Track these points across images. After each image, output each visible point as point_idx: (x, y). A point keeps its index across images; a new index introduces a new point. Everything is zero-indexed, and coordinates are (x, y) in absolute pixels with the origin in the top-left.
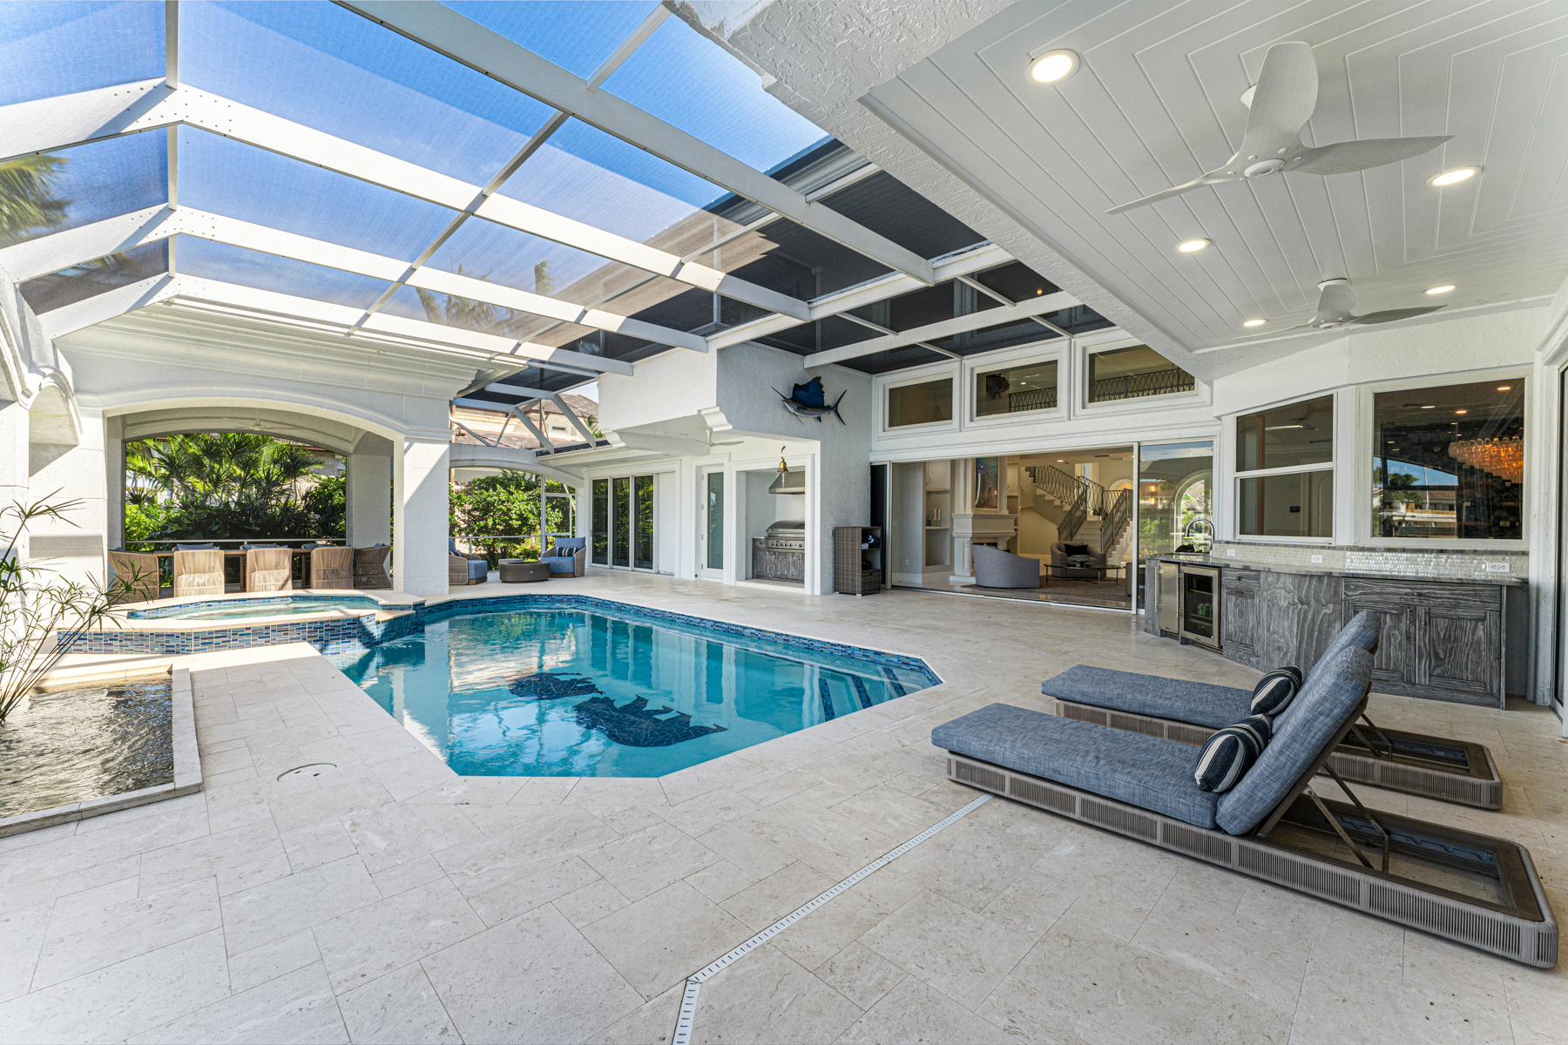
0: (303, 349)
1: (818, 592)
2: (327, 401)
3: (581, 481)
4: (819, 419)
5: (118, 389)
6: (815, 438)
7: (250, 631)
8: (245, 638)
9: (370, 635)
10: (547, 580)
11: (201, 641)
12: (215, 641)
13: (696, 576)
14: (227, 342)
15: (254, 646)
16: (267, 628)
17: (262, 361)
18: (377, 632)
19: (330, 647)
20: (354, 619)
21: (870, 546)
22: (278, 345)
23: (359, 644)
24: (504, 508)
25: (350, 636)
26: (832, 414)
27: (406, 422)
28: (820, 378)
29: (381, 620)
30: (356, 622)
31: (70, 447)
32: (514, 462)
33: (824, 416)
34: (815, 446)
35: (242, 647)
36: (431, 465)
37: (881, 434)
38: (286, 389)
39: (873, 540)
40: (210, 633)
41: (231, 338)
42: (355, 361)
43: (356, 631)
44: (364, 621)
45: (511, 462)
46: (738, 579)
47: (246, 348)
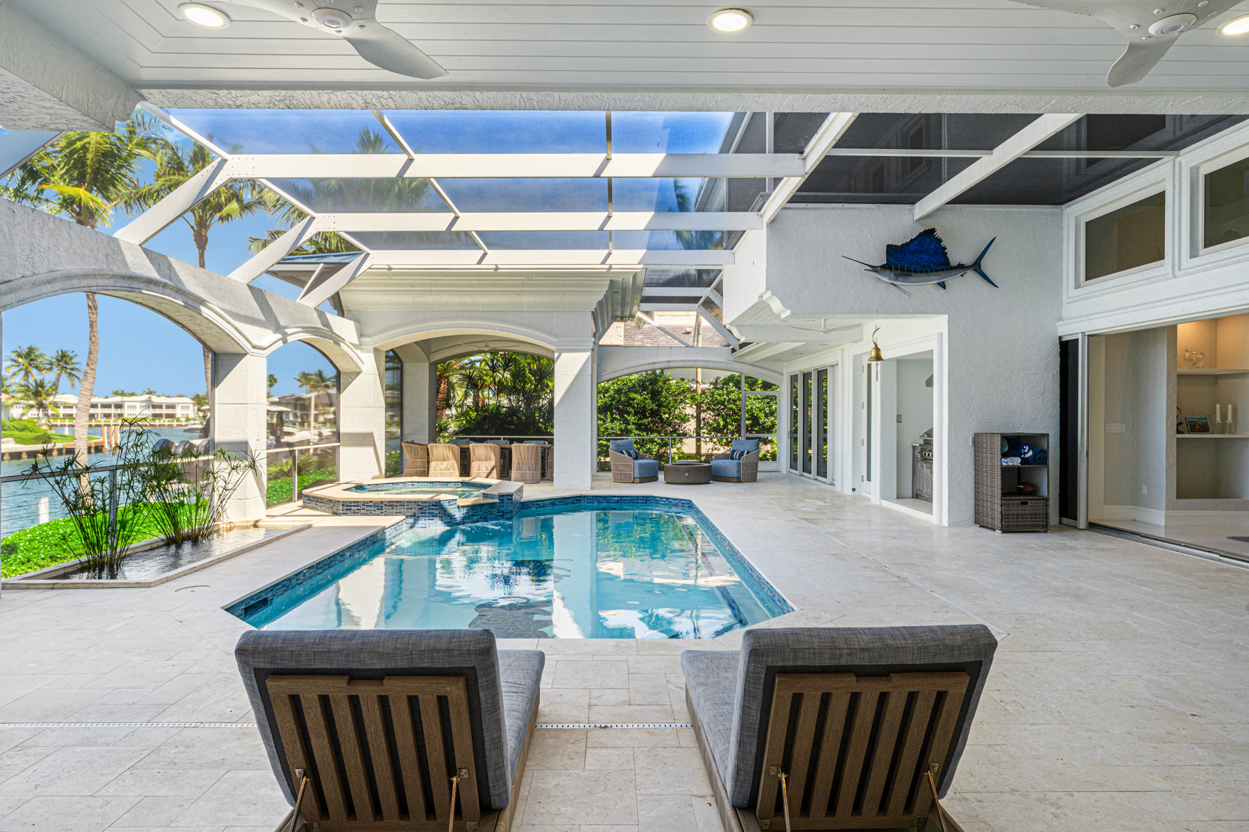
0: (478, 285)
1: (945, 523)
2: (498, 324)
3: (779, 376)
4: (943, 285)
5: (381, 332)
6: (936, 312)
7: (372, 504)
8: (369, 508)
9: (451, 516)
10: (708, 483)
11: (345, 508)
12: (353, 508)
13: (854, 490)
14: (433, 289)
15: (374, 515)
16: (382, 502)
17: (456, 299)
18: (458, 515)
19: (420, 522)
20: (436, 502)
21: (1024, 461)
22: (461, 286)
23: (439, 522)
24: (734, 407)
25: (434, 516)
26: (971, 275)
27: (556, 336)
28: (933, 231)
29: (461, 504)
30: (438, 504)
31: (358, 373)
32: (708, 361)
33: (954, 281)
34: (940, 323)
35: (367, 515)
36: (576, 372)
37: (1073, 292)
38: (470, 318)
39: (1031, 453)
40: (350, 502)
41: (436, 285)
42: (513, 289)
43: (437, 512)
44: (446, 505)
45: (705, 361)
46: (883, 497)
47: (444, 291)
